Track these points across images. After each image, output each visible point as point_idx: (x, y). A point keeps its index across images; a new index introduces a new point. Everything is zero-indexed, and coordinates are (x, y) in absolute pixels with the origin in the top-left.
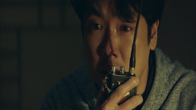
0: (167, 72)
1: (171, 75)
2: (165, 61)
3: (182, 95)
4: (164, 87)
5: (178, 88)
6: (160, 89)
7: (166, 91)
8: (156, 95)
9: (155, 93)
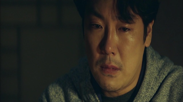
0: (157, 67)
1: (161, 69)
2: (155, 57)
3: (172, 89)
4: (154, 80)
5: (168, 82)
6: (150, 83)
7: (156, 84)
8: (147, 88)
9: (146, 86)
